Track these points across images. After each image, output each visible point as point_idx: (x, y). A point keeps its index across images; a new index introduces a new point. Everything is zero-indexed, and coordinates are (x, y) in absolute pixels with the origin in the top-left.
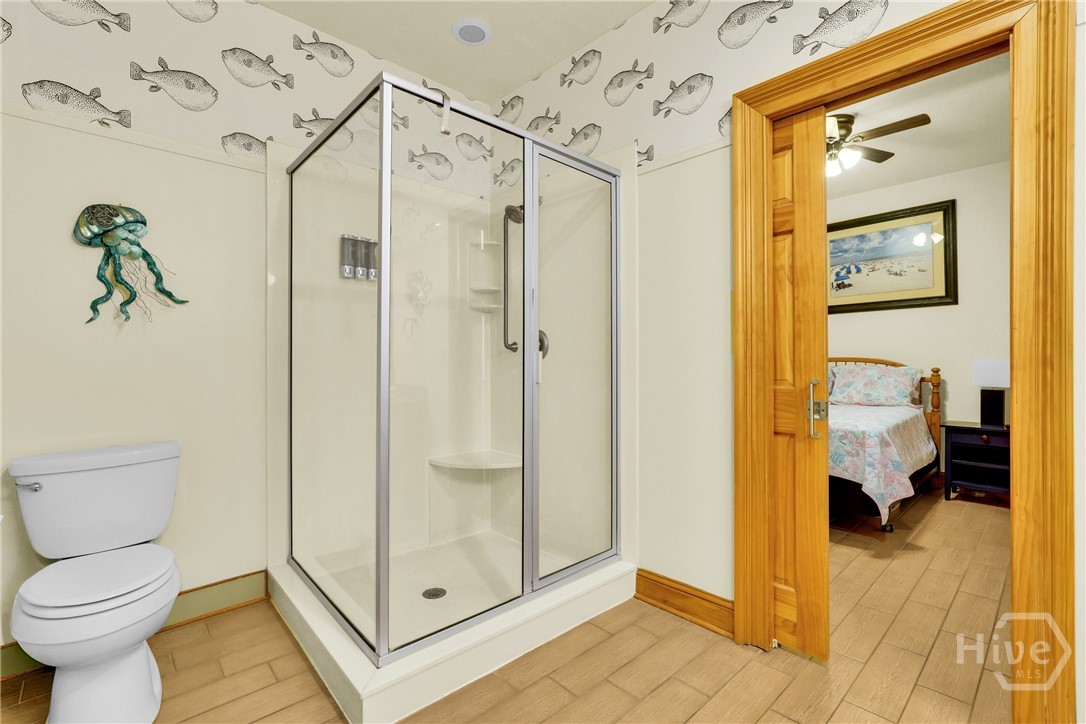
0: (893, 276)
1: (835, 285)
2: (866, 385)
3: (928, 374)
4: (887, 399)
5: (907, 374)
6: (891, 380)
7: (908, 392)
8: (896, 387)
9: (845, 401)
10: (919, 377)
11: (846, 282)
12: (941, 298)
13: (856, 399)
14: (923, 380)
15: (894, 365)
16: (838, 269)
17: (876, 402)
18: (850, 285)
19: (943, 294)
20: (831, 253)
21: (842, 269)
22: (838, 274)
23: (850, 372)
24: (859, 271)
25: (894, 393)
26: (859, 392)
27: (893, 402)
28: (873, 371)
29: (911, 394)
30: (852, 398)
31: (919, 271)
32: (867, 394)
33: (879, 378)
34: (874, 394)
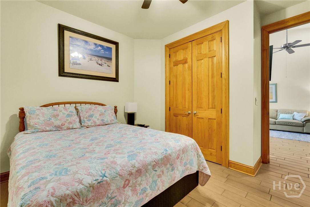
1: (72, 62)
2: (100, 115)
4: (111, 121)
9: (92, 125)
12: (114, 79)
13: (98, 122)
17: (107, 123)
18: (80, 64)
26: (98, 119)
27: (113, 122)
30: (96, 122)
31: (108, 66)
32: (103, 120)
33: (105, 111)
34: (106, 120)
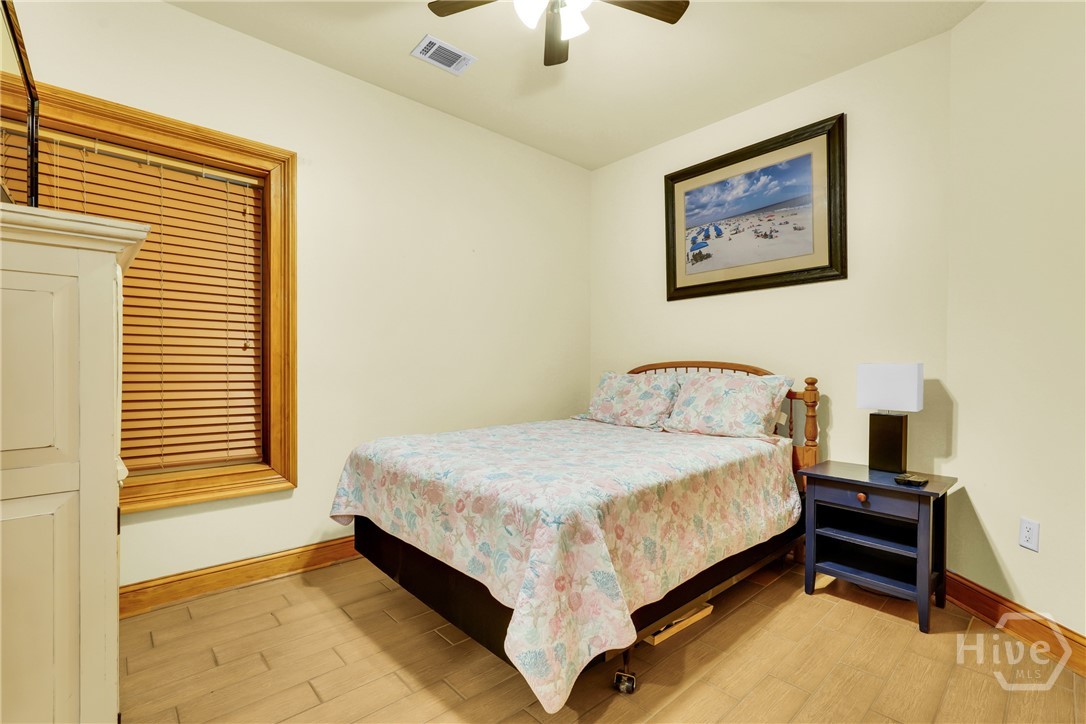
0: (761, 239)
1: (691, 257)
2: (708, 403)
3: (800, 387)
4: (731, 427)
5: (765, 387)
6: (741, 396)
7: (761, 416)
8: (745, 407)
9: (680, 426)
10: (784, 391)
11: (704, 251)
12: (823, 269)
13: (694, 426)
14: (791, 395)
15: (757, 372)
16: (694, 234)
17: (719, 431)
18: (708, 256)
19: (825, 262)
20: (687, 211)
21: (699, 233)
22: (694, 240)
23: (694, 383)
24: (719, 234)
25: (741, 417)
26: (699, 414)
27: (739, 431)
28: (721, 380)
29: (768, 419)
30: (689, 422)
31: (795, 229)
32: (709, 418)
33: (726, 393)
34: (717, 418)
